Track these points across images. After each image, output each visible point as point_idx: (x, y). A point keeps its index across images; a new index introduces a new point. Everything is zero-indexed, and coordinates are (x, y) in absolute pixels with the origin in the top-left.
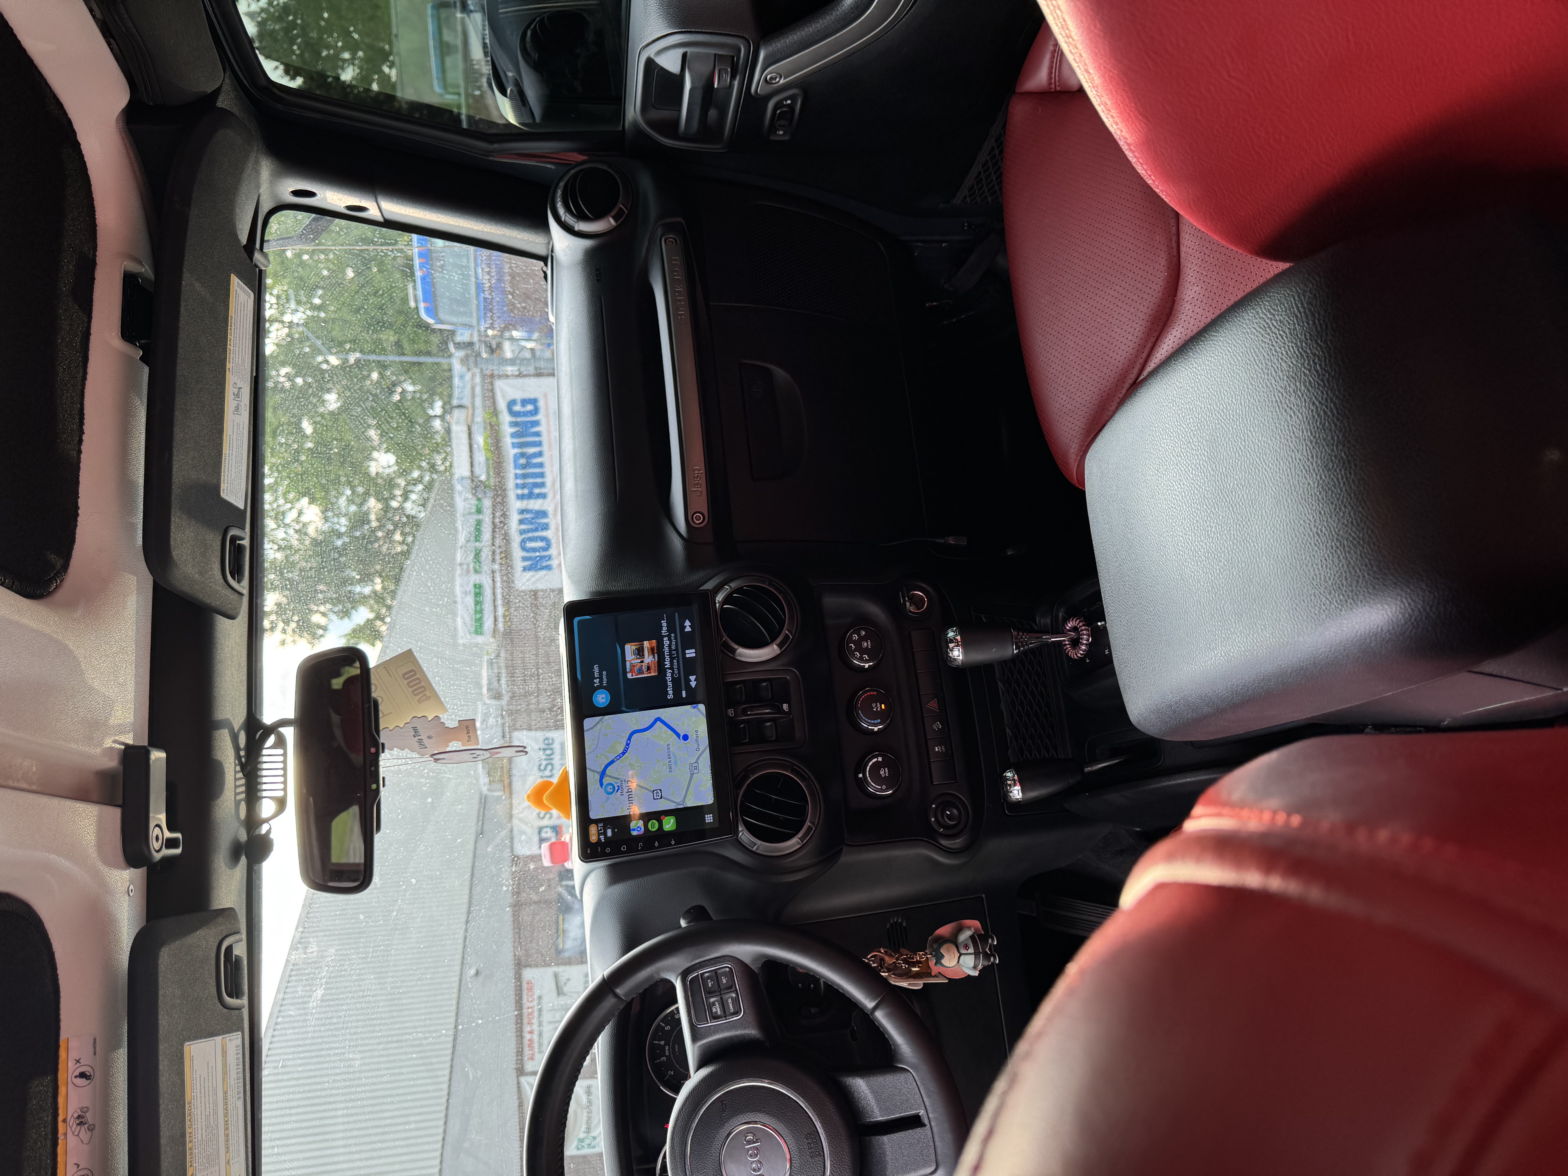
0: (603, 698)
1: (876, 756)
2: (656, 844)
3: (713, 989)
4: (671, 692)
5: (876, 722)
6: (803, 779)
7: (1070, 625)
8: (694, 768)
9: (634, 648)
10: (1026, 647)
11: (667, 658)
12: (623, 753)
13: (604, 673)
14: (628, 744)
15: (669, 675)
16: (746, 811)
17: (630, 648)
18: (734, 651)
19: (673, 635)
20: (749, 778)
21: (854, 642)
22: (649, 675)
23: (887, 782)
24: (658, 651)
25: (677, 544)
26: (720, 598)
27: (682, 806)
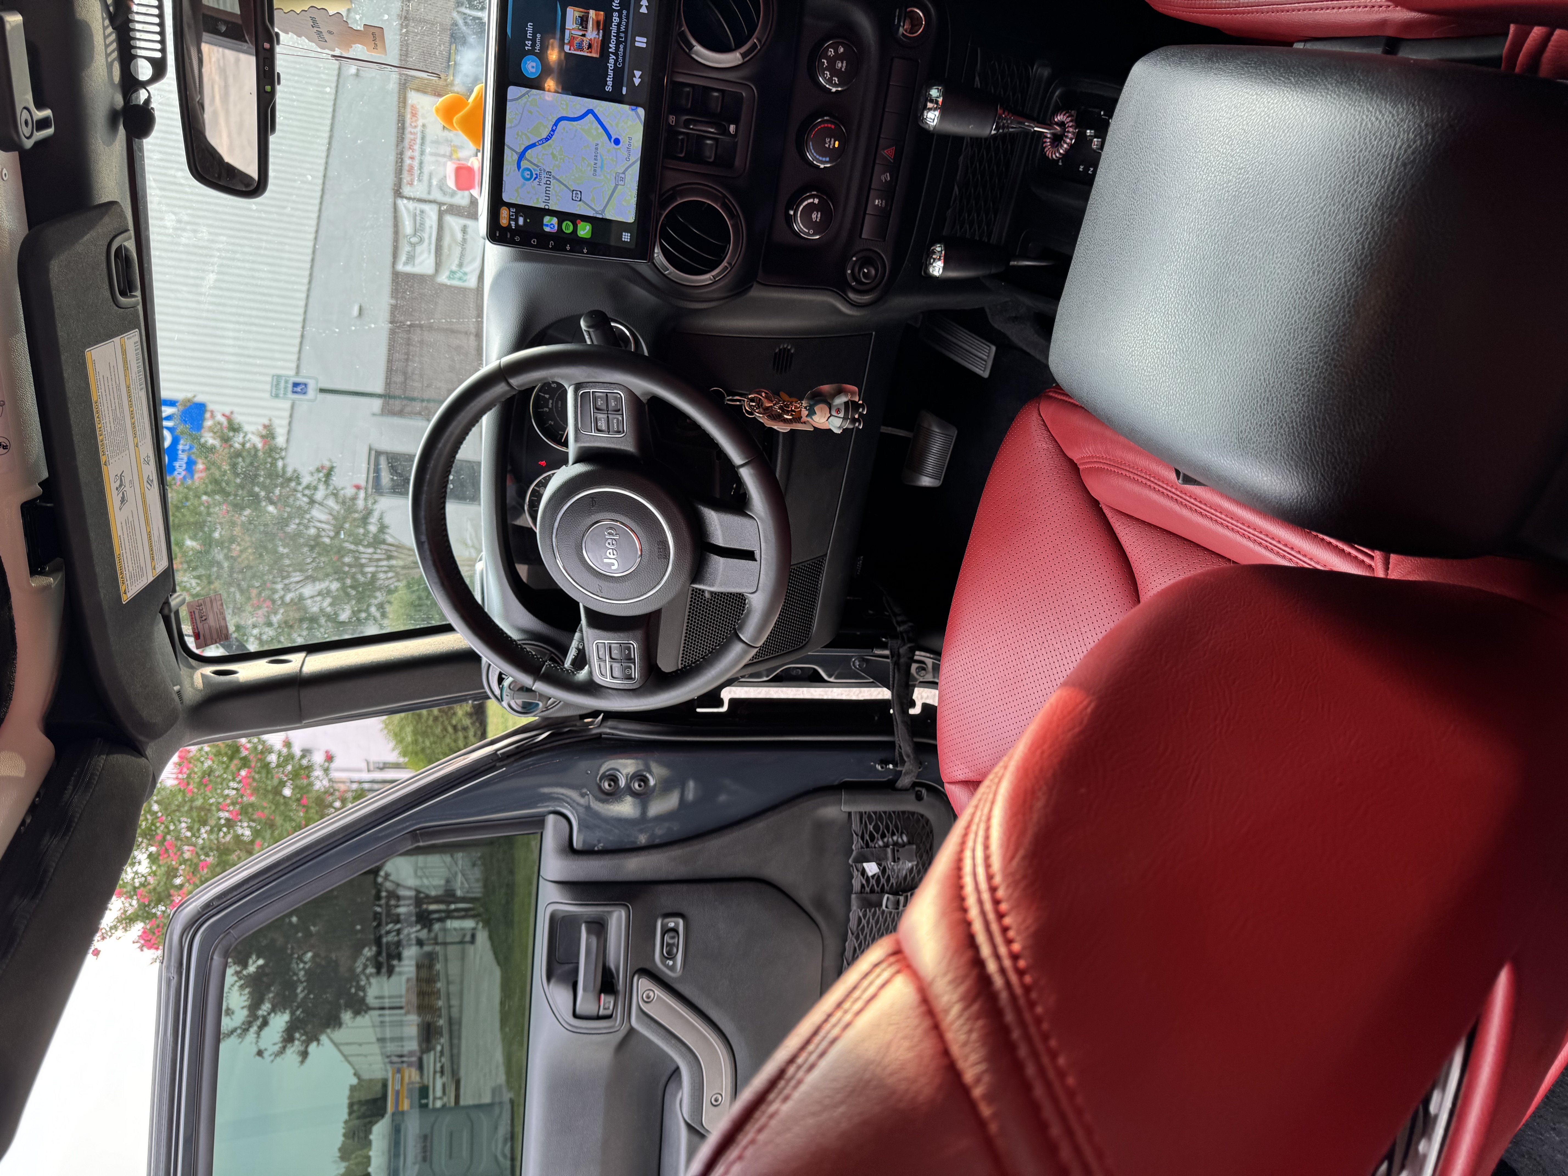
0: (533, 67)
1: (813, 196)
2: (568, 248)
3: (601, 408)
4: (610, 83)
5: (824, 159)
6: (732, 216)
7: (1059, 118)
8: (620, 179)
9: (577, 14)
10: (1006, 130)
11: (613, 39)
12: (547, 139)
13: (539, 36)
14: (553, 131)
15: (612, 61)
16: (665, 236)
17: (572, 14)
18: (691, 47)
19: (625, 12)
20: (676, 200)
21: (829, 59)
22: (589, 55)
23: (817, 227)
24: (604, 27)
27: (600, 216)
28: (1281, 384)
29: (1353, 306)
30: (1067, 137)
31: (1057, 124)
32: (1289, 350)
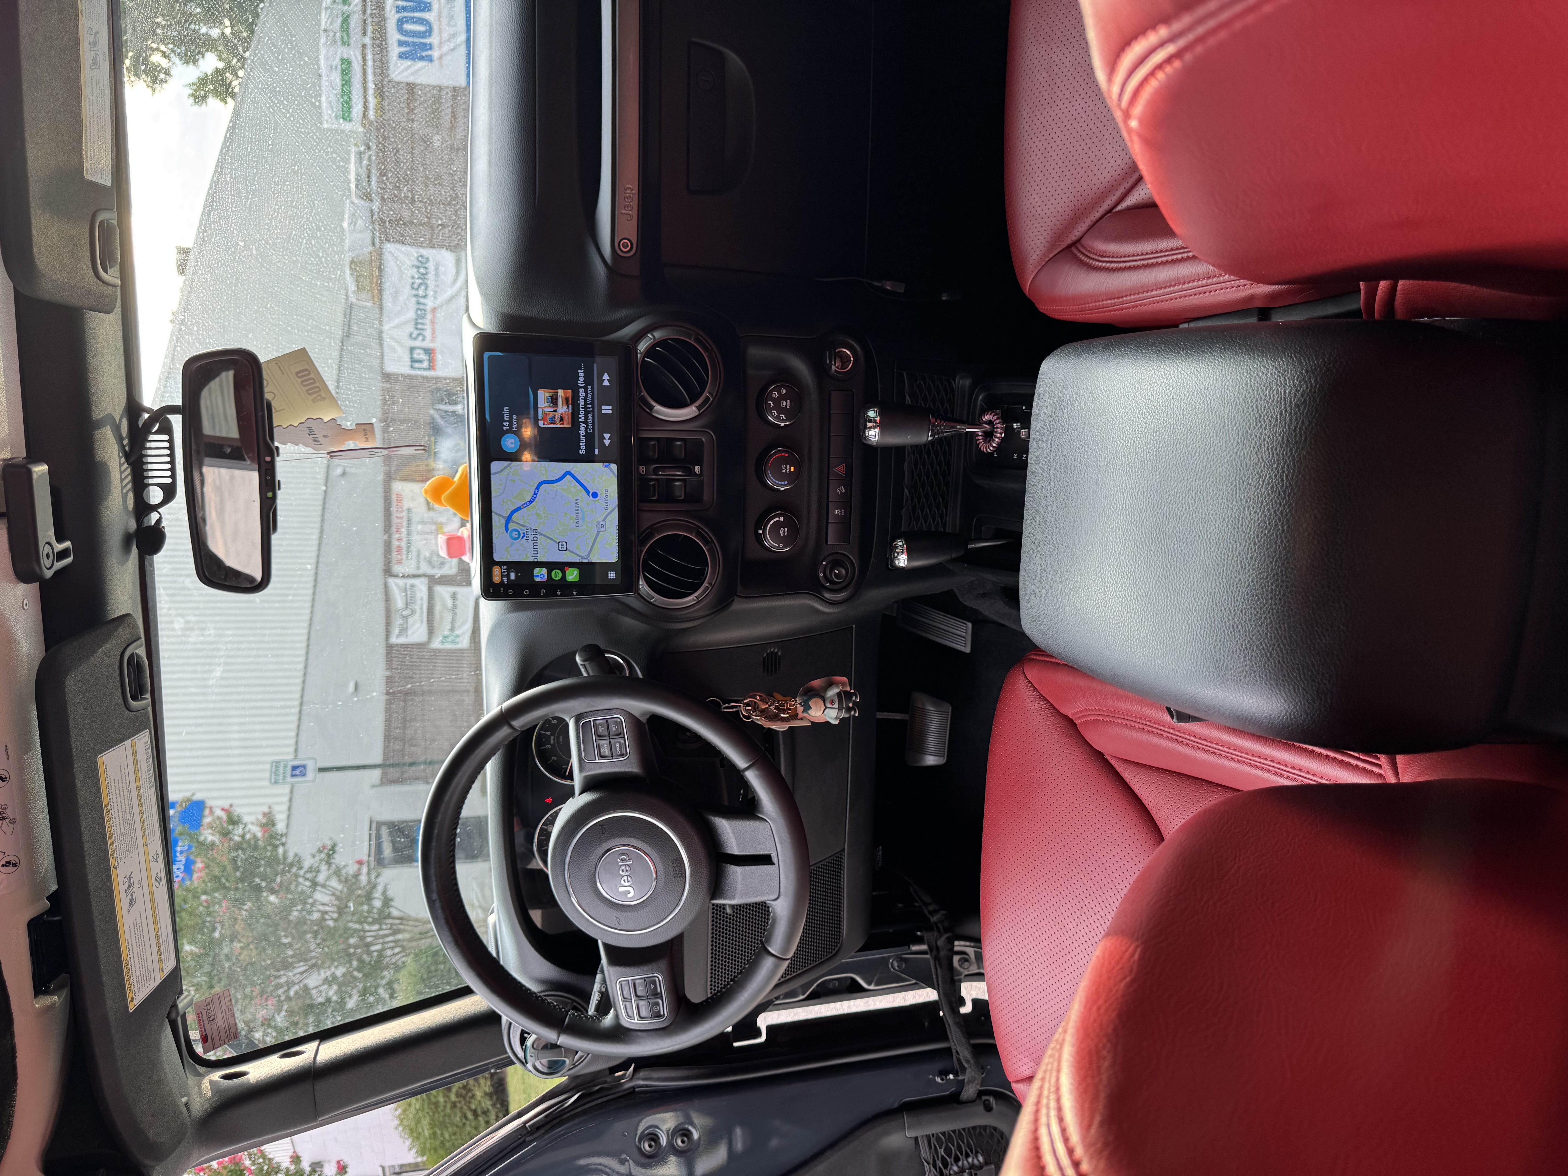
0: (512, 443)
1: (778, 516)
2: (559, 593)
3: (603, 734)
4: (583, 447)
5: (783, 483)
6: (706, 542)
7: (986, 418)
8: (601, 526)
9: (547, 395)
10: (941, 435)
11: (582, 411)
12: (531, 502)
13: (515, 417)
14: (535, 494)
15: (582, 429)
16: (647, 568)
17: (543, 395)
18: (651, 408)
19: (589, 387)
20: (654, 536)
21: (773, 400)
22: (562, 426)
23: (786, 541)
24: (573, 401)
25: (600, 270)
26: (642, 346)
27: (586, 561)
28: (1242, 611)
29: (1288, 531)
30: (996, 432)
31: (985, 423)
32: (1240, 580)
